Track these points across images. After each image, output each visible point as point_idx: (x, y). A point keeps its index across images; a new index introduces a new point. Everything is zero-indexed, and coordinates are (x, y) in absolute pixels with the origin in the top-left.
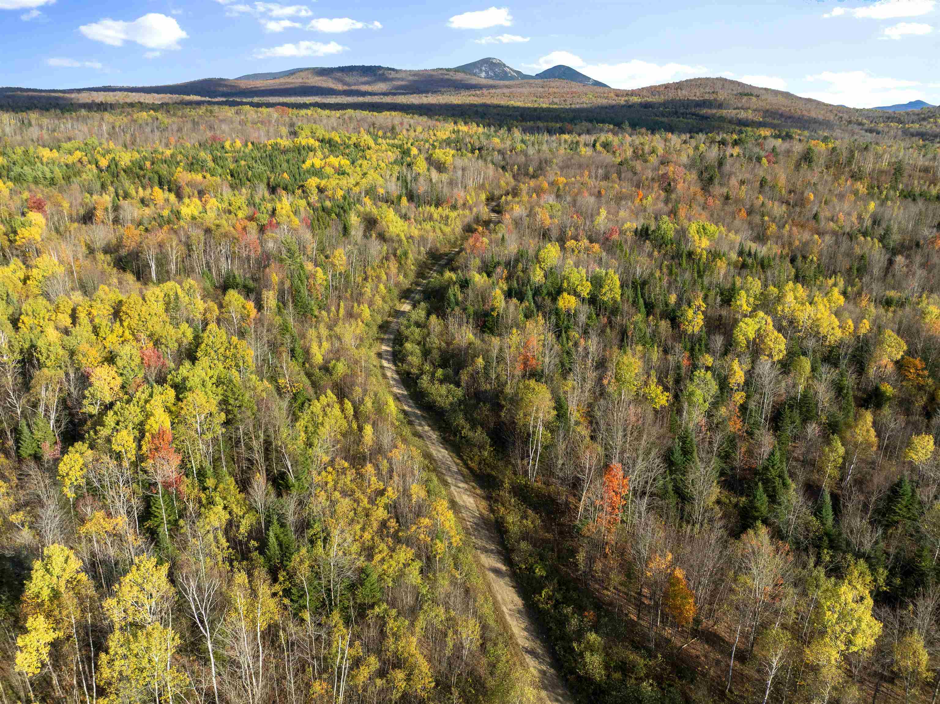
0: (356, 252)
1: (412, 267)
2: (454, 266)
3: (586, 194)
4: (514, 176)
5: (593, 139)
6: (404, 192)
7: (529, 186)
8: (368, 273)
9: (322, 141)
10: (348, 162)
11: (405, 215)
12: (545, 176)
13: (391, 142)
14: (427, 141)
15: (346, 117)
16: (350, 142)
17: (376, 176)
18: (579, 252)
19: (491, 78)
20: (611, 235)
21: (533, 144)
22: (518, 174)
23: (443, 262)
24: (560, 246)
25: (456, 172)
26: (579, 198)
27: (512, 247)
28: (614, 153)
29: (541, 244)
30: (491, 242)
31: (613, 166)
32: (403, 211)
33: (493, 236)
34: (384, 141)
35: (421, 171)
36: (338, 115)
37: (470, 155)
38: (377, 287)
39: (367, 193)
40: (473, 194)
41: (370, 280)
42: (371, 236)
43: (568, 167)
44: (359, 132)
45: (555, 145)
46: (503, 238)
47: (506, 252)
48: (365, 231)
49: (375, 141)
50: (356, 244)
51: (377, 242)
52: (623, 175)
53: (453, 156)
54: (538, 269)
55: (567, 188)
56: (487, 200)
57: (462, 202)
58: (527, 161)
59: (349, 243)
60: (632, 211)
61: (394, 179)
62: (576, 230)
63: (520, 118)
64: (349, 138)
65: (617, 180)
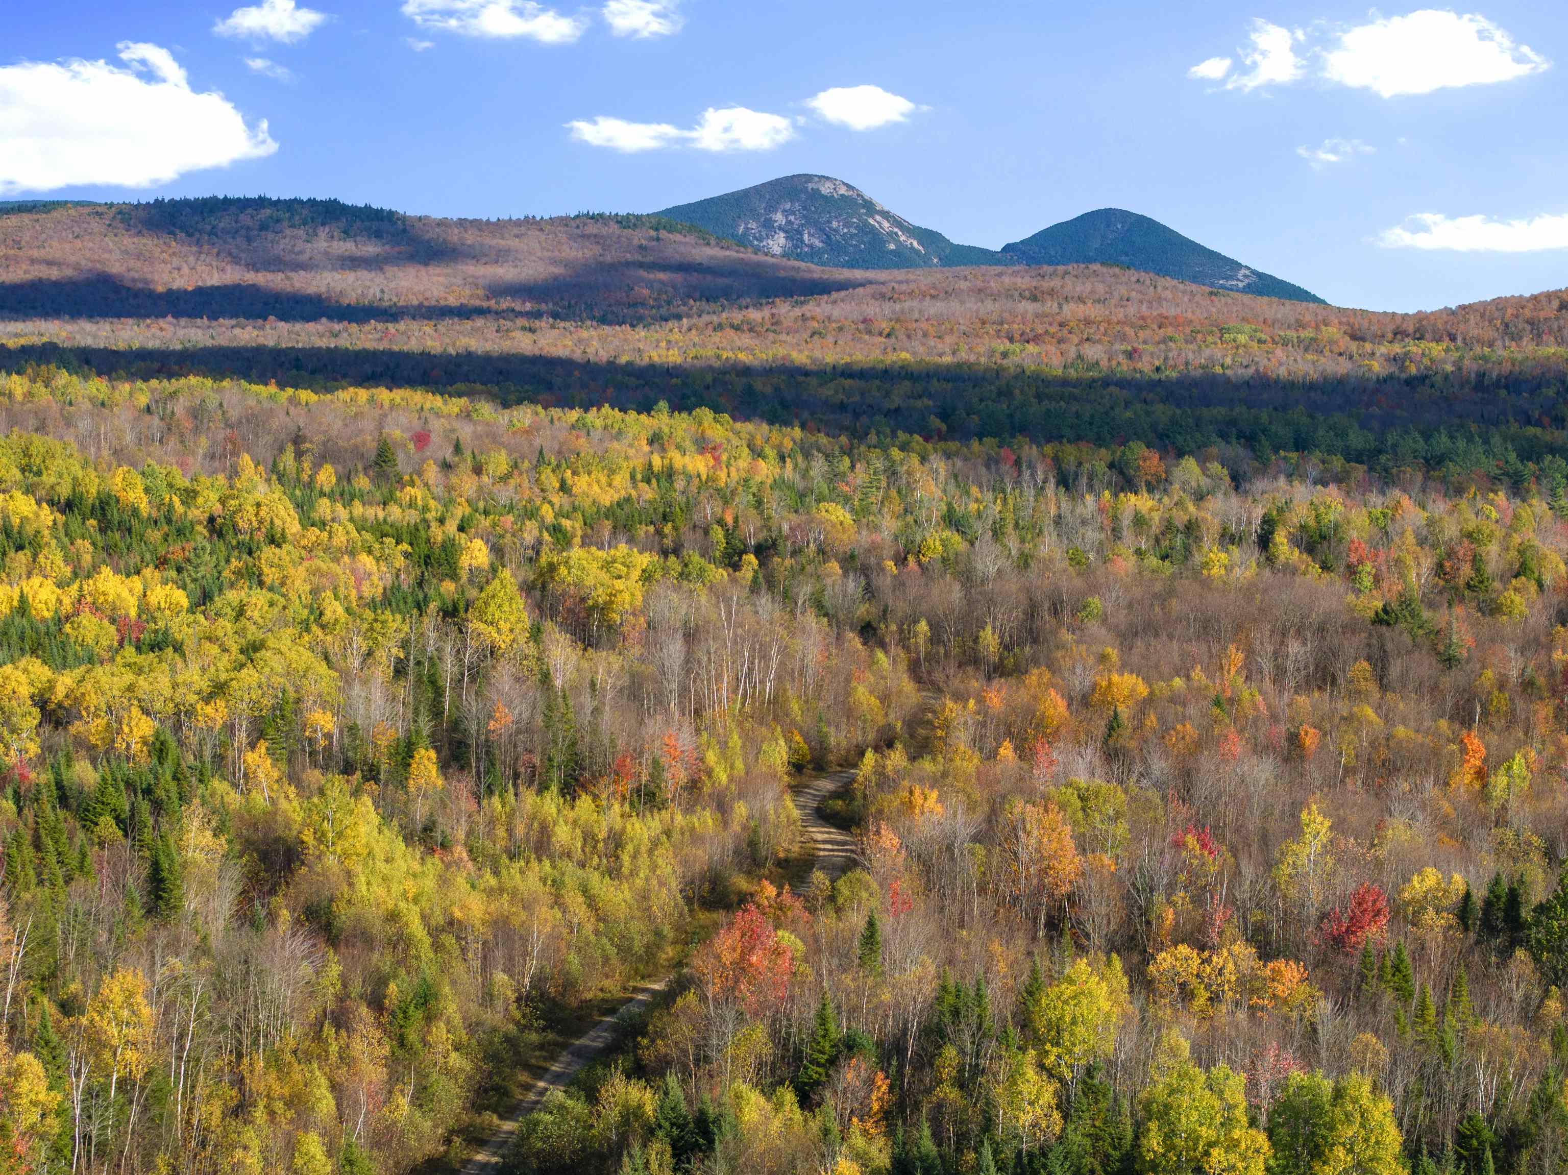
0: (200, 986)
1: (455, 1059)
2: (648, 1056)
3: (1238, 746)
4: (914, 669)
5: (1258, 512)
6: (425, 726)
7: (983, 710)
8: (255, 1084)
9: (68, 506)
10: (181, 598)
11: (428, 829)
12: (1052, 667)
13: (375, 513)
14: (531, 514)
15: (179, 408)
16: (195, 513)
17: (303, 657)
18: (1215, 999)
19: (813, 255)
20: (1355, 925)
21: (997, 533)
22: (929, 657)
23: (594, 1040)
24: (1128, 972)
25: (659, 646)
26: (1206, 763)
27: (913, 972)
28: (1352, 572)
29: (1042, 964)
30: (814, 947)
31: (1350, 628)
32: (420, 811)
33: (826, 922)
34: (342, 512)
35: (502, 641)
36: (143, 400)
37: (720, 574)
38: (291, 1146)
39: (258, 733)
40: (736, 740)
41: (259, 1114)
42: (272, 918)
43: (1151, 629)
44: (234, 473)
45: (1092, 535)
46: (870, 937)
47: (886, 996)
48: (245, 897)
49: (303, 507)
50: (203, 949)
51: (299, 945)
52: (1395, 670)
53: (647, 577)
54: (1030, 1073)
55: (1152, 720)
56: (797, 767)
57: (683, 776)
58: (970, 601)
59: (173, 946)
60: (1443, 823)
61: (382, 672)
62: (1198, 900)
63: (936, 422)
64: (189, 496)
65: (1372, 687)
